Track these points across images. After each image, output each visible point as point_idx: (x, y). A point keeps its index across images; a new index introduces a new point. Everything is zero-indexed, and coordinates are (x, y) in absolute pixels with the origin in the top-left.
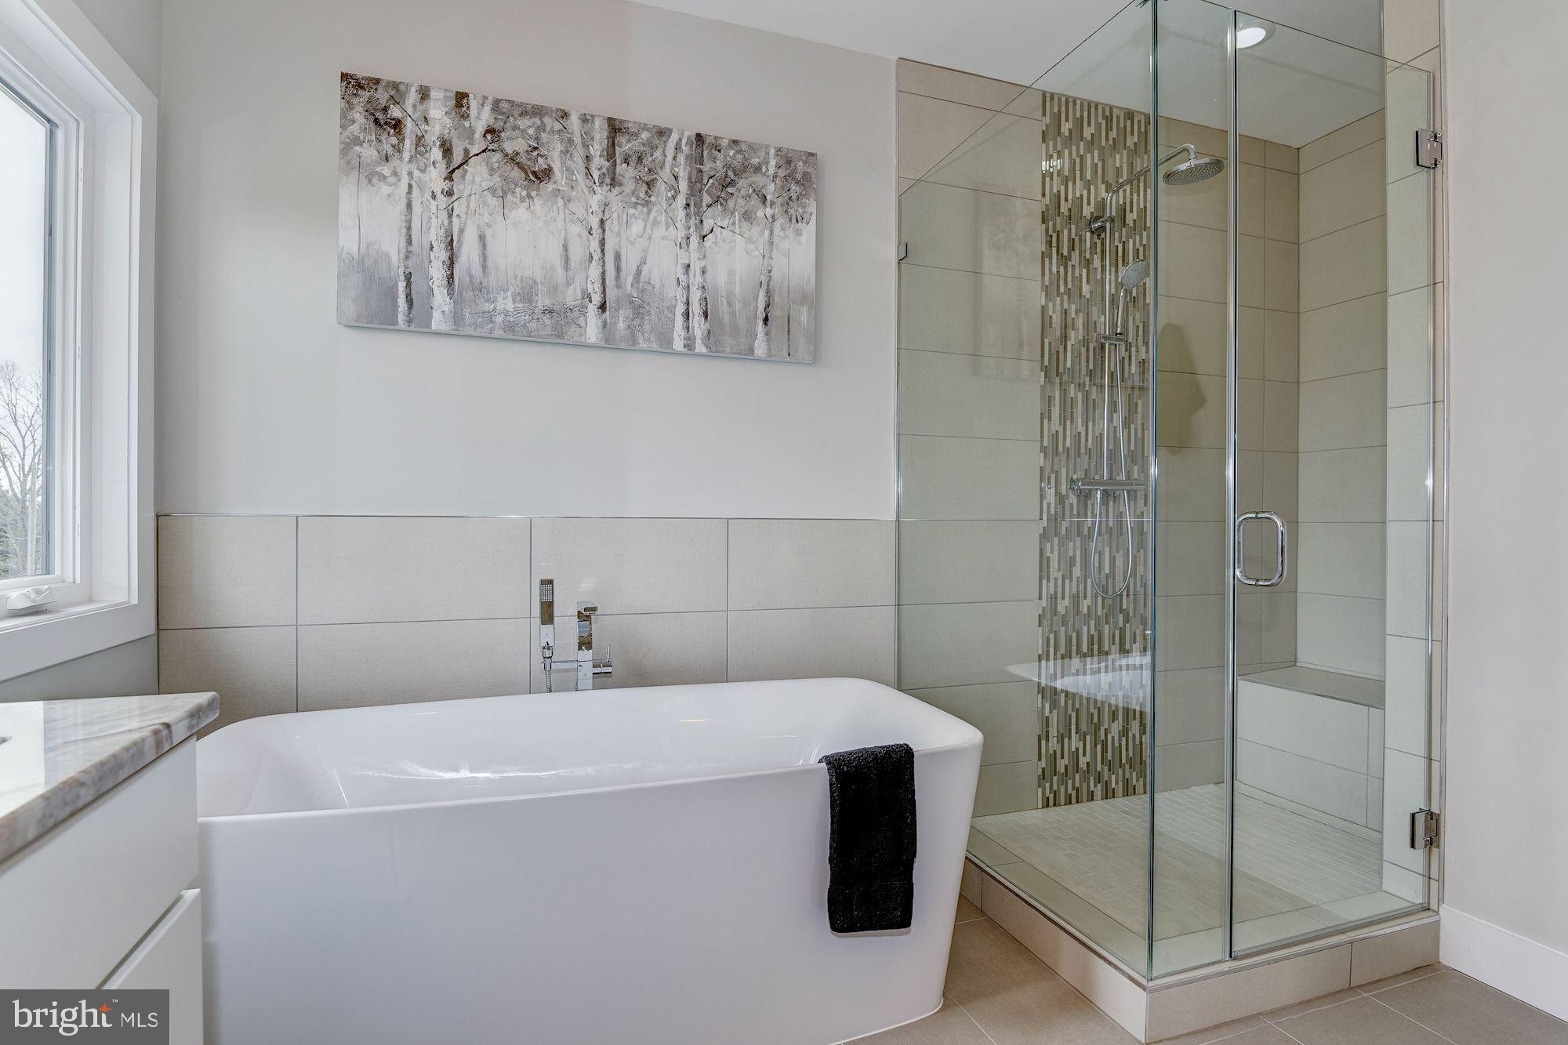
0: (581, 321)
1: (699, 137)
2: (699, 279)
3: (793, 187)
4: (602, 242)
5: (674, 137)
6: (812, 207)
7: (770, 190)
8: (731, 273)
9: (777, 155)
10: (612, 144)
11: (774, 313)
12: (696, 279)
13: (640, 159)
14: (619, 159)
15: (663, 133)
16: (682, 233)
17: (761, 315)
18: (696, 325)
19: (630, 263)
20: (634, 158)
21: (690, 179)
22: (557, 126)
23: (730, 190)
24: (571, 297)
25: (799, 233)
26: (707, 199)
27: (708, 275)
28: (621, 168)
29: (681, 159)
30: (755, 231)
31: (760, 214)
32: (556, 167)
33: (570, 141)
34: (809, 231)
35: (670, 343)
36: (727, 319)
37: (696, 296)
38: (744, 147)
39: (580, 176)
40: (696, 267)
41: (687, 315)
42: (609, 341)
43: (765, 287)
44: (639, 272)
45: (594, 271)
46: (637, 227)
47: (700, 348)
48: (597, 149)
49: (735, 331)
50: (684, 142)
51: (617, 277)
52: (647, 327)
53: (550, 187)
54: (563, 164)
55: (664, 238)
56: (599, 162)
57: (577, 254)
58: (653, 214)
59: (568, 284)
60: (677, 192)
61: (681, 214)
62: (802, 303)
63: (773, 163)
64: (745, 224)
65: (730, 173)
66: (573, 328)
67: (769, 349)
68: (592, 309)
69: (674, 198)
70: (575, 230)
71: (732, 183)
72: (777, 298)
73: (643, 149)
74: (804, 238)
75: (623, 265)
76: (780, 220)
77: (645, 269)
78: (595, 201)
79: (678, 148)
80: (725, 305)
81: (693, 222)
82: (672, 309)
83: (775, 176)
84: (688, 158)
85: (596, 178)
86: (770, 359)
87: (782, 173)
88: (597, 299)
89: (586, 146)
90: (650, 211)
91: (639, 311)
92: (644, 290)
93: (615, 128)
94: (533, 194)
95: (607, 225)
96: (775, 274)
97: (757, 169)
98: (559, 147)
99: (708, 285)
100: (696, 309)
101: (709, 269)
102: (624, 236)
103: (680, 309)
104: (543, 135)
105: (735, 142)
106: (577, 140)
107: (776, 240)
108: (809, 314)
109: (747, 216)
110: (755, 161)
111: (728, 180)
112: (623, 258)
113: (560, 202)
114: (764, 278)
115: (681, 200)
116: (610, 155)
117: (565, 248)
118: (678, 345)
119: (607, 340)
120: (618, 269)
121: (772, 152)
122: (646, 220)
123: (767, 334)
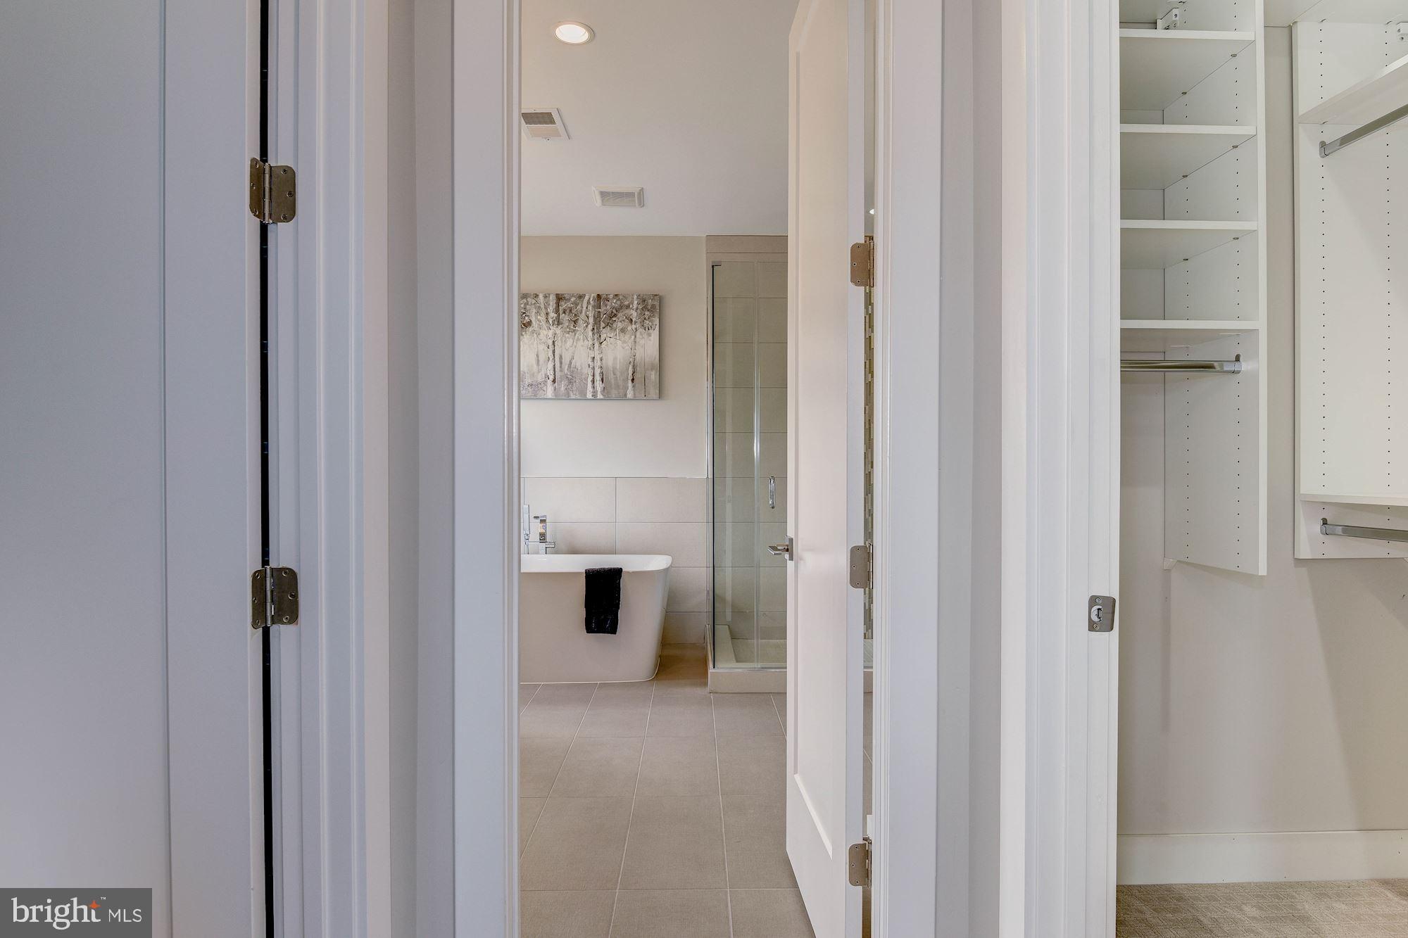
0: (545, 388)
1: (599, 296)
2: (599, 363)
3: (646, 313)
4: (554, 352)
5: (587, 298)
6: (657, 321)
7: (634, 314)
8: (615, 359)
9: (637, 298)
10: (558, 305)
11: (637, 376)
12: (598, 363)
13: (571, 311)
14: (561, 312)
15: (581, 297)
16: (591, 343)
17: (630, 378)
18: (598, 386)
19: (566, 361)
20: (568, 311)
21: (594, 316)
22: (534, 301)
23: (614, 319)
24: (540, 378)
25: (649, 335)
26: (603, 325)
27: (604, 361)
28: (562, 316)
29: (590, 308)
30: (627, 337)
31: (629, 328)
32: (533, 319)
33: (539, 307)
34: (655, 334)
35: (585, 395)
36: (613, 381)
37: (598, 371)
38: (621, 297)
39: (543, 323)
40: (598, 358)
41: (593, 381)
42: (557, 397)
43: (632, 364)
44: (571, 363)
45: (550, 365)
46: (569, 342)
47: (600, 396)
48: (551, 309)
49: (618, 387)
50: (591, 299)
51: (561, 367)
52: (574, 388)
53: (531, 329)
54: (536, 318)
55: (582, 346)
56: (553, 315)
57: (542, 358)
58: (577, 335)
59: (539, 372)
60: (588, 324)
61: (590, 333)
62: (652, 370)
63: (636, 302)
64: (622, 334)
65: (614, 311)
66: (541, 391)
67: (635, 394)
68: (550, 382)
69: (587, 326)
70: (542, 347)
71: (615, 316)
72: (638, 369)
73: (572, 305)
74: (652, 338)
75: (563, 361)
76: (641, 330)
77: (573, 361)
78: (550, 333)
79: (588, 303)
80: (612, 374)
81: (596, 336)
82: (586, 379)
83: (637, 309)
84: (594, 307)
85: (551, 322)
86: (635, 399)
87: (640, 307)
88: (551, 378)
89: (546, 308)
90: (575, 334)
91: (570, 382)
92: (573, 372)
93: (559, 298)
94: (524, 333)
95: (556, 343)
96: (638, 357)
97: (628, 307)
98: (534, 311)
99: (604, 366)
100: (598, 378)
101: (604, 358)
102: (563, 347)
103: (590, 378)
104: (528, 306)
105: (616, 295)
106: (542, 306)
107: (638, 340)
108: (655, 375)
109: (623, 330)
110: (626, 303)
111: (613, 314)
112: (563, 358)
113: (535, 335)
114: (631, 360)
115: (590, 327)
116: (557, 311)
117: (537, 356)
118: (589, 396)
119: (556, 396)
120: (561, 363)
121: (635, 297)
122: (573, 339)
123: (634, 386)
